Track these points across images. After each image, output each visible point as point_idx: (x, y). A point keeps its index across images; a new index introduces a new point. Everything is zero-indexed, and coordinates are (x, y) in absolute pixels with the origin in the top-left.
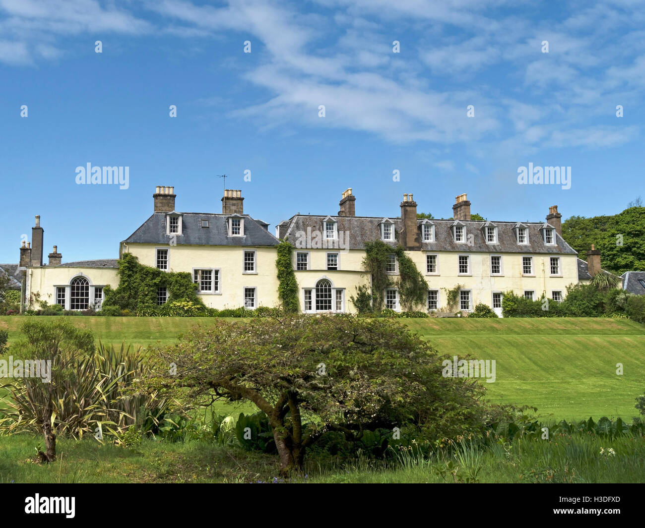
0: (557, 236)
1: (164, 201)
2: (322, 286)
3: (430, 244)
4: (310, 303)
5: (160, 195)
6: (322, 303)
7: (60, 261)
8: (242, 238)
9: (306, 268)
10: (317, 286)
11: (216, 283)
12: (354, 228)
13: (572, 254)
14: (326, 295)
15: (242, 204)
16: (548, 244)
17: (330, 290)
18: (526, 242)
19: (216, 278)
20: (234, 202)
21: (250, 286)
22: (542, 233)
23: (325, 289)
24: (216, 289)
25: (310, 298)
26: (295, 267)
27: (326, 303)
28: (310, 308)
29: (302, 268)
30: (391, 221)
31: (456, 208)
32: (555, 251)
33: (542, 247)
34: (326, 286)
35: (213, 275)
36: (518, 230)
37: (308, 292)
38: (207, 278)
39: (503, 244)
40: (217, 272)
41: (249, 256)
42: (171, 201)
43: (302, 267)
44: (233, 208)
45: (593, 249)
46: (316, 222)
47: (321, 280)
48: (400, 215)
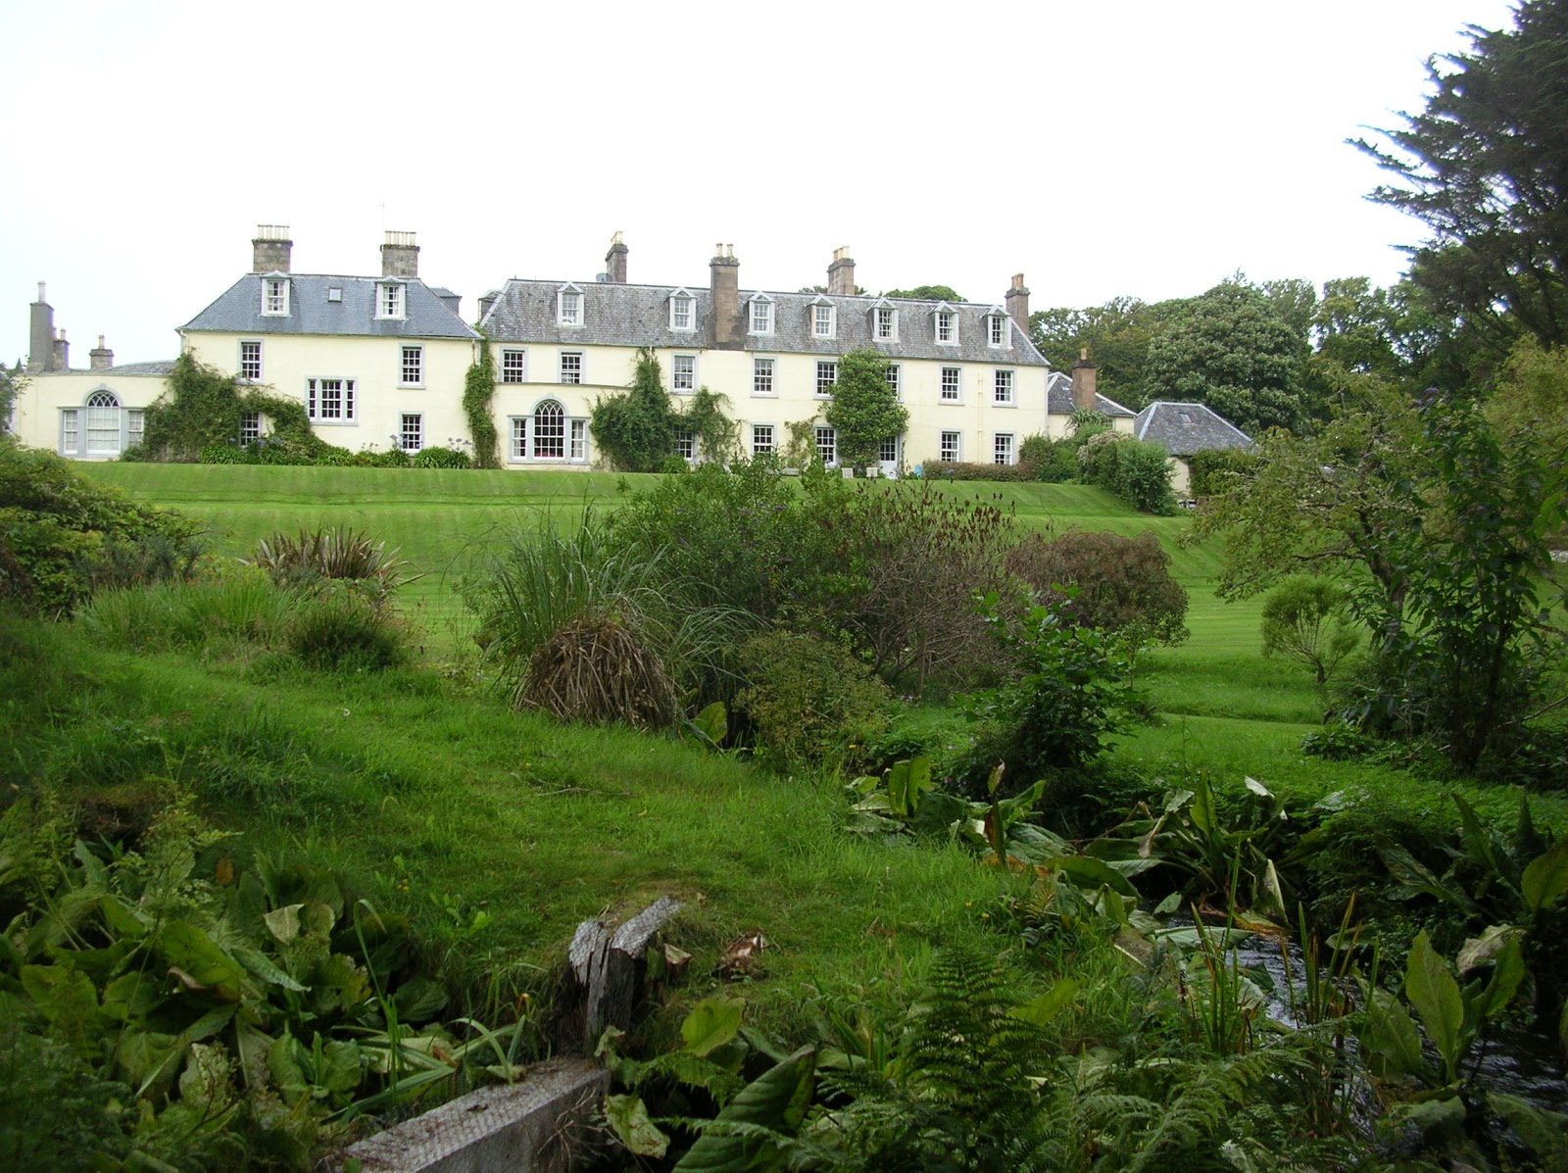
0: (1014, 330)
1: (271, 252)
2: (546, 412)
3: (763, 338)
4: (523, 443)
5: (263, 241)
6: (545, 444)
7: (110, 363)
8: (400, 322)
9: (520, 380)
10: (538, 412)
11: (350, 405)
12: (618, 304)
13: (1040, 365)
14: (553, 429)
15: (416, 258)
16: (995, 346)
17: (561, 421)
18: (954, 340)
19: (350, 395)
20: (402, 253)
21: (412, 411)
22: (987, 322)
23: (553, 419)
24: (350, 414)
25: (523, 434)
26: (499, 377)
27: (552, 444)
28: (523, 453)
29: (513, 379)
30: (690, 294)
31: (832, 270)
32: (1005, 358)
33: (982, 351)
34: (553, 413)
35: (344, 390)
36: (937, 316)
37: (520, 423)
38: (334, 395)
39: (908, 341)
40: (350, 385)
41: (411, 356)
42: (283, 253)
43: (514, 377)
44: (400, 265)
45: (1084, 358)
46: (545, 294)
47: (545, 402)
48: (708, 284)
